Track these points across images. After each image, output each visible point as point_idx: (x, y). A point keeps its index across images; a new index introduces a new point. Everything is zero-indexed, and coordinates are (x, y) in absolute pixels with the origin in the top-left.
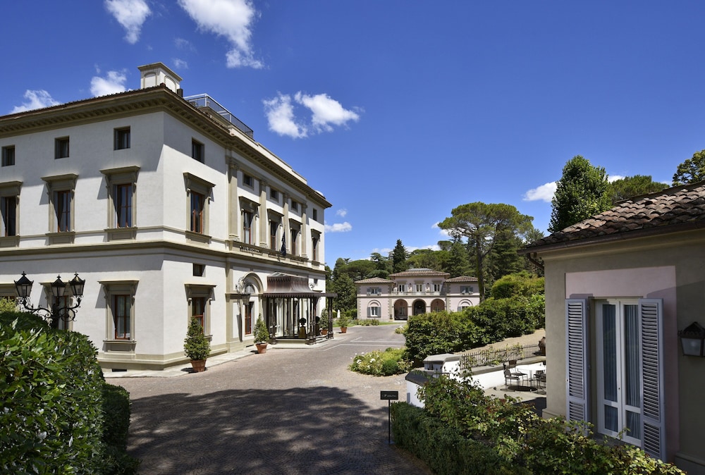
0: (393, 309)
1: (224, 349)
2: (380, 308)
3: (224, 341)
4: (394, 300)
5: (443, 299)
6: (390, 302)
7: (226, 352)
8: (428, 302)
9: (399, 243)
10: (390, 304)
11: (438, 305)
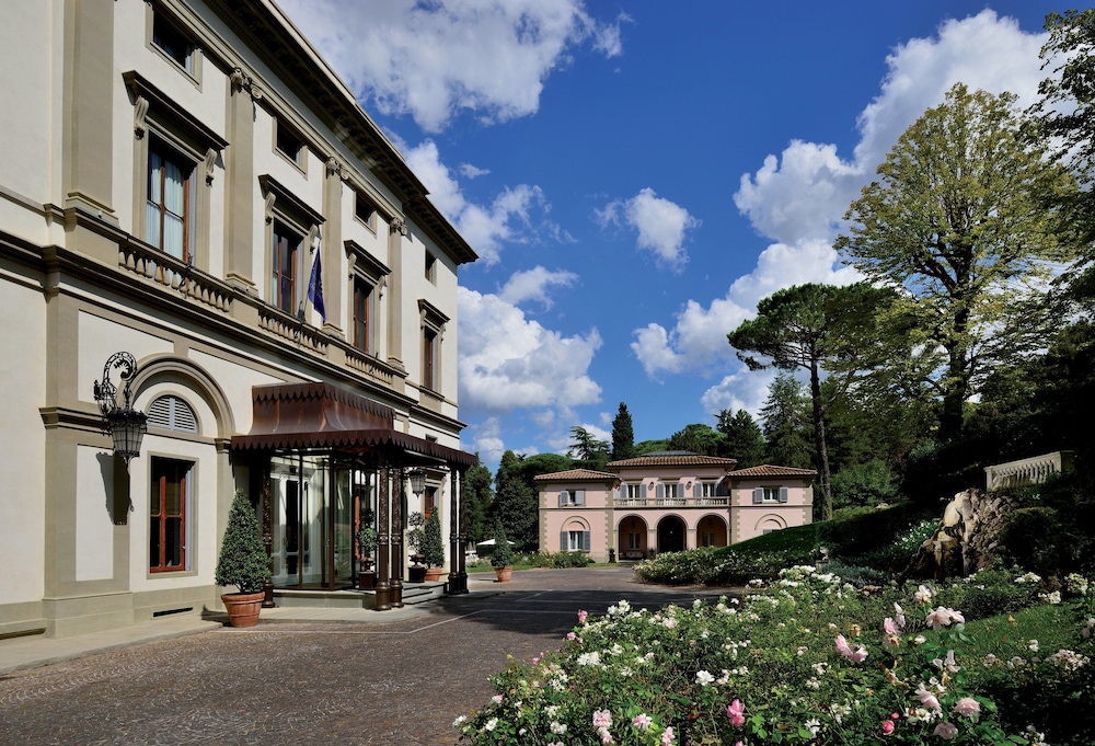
0: (616, 536)
1: (37, 621)
2: (588, 534)
3: (37, 592)
4: (619, 516)
5: (724, 514)
6: (610, 519)
7: (41, 631)
8: (692, 519)
9: (623, 408)
10: (609, 525)
11: (712, 528)
